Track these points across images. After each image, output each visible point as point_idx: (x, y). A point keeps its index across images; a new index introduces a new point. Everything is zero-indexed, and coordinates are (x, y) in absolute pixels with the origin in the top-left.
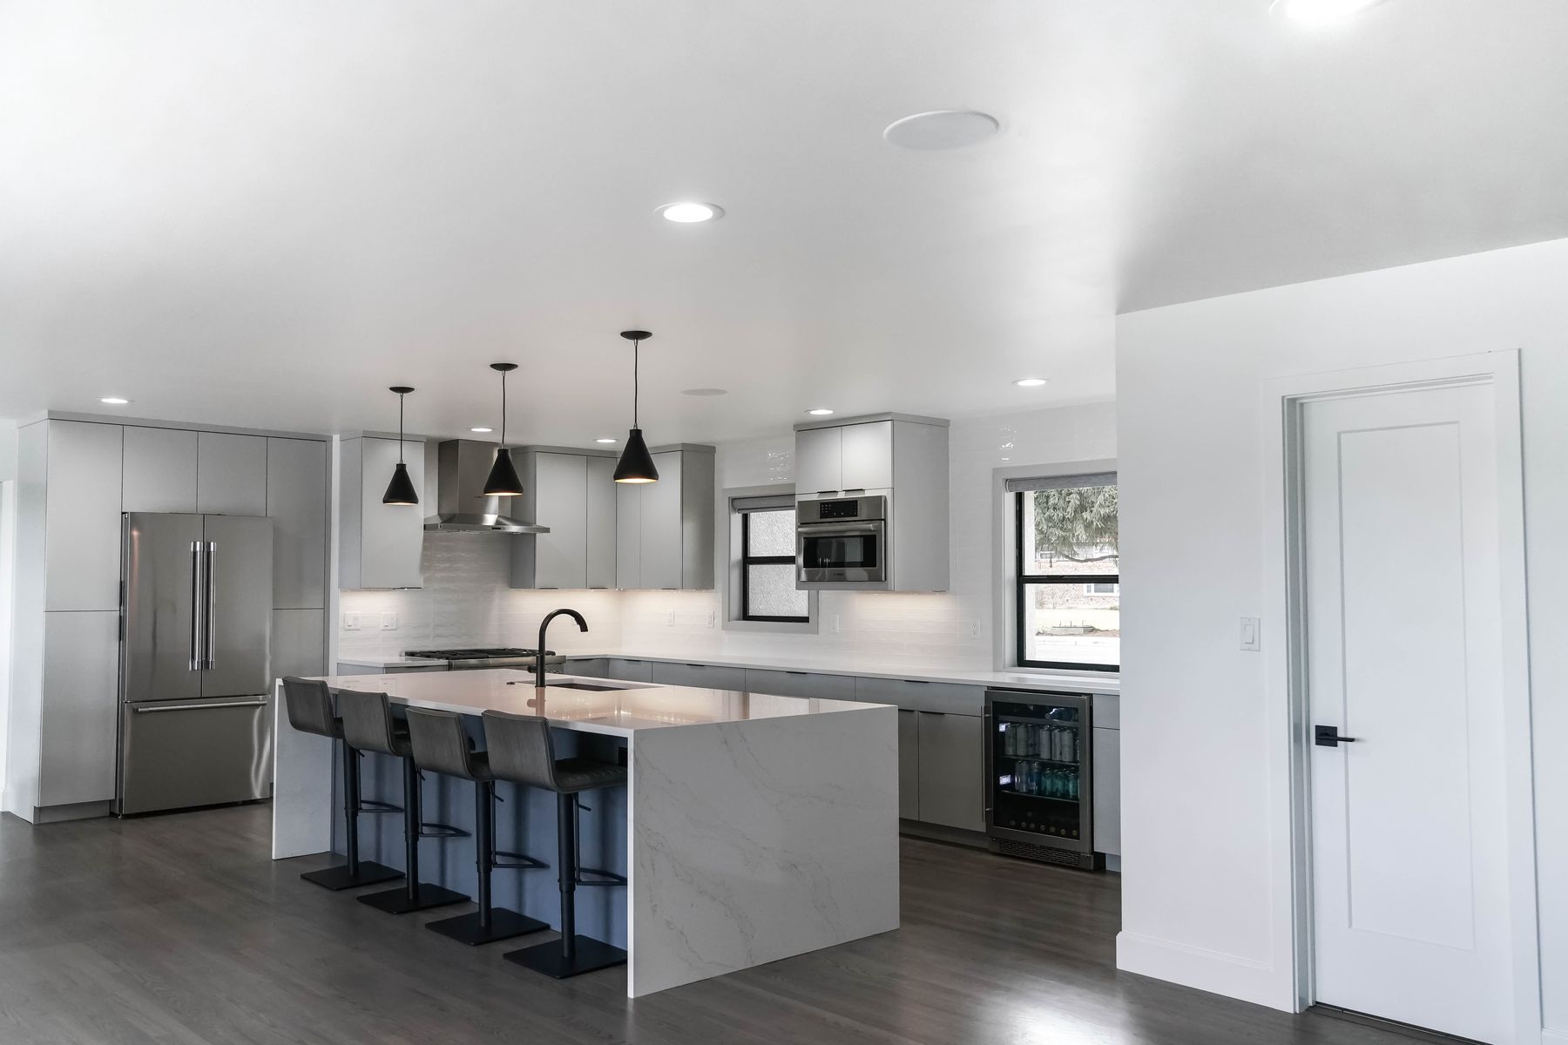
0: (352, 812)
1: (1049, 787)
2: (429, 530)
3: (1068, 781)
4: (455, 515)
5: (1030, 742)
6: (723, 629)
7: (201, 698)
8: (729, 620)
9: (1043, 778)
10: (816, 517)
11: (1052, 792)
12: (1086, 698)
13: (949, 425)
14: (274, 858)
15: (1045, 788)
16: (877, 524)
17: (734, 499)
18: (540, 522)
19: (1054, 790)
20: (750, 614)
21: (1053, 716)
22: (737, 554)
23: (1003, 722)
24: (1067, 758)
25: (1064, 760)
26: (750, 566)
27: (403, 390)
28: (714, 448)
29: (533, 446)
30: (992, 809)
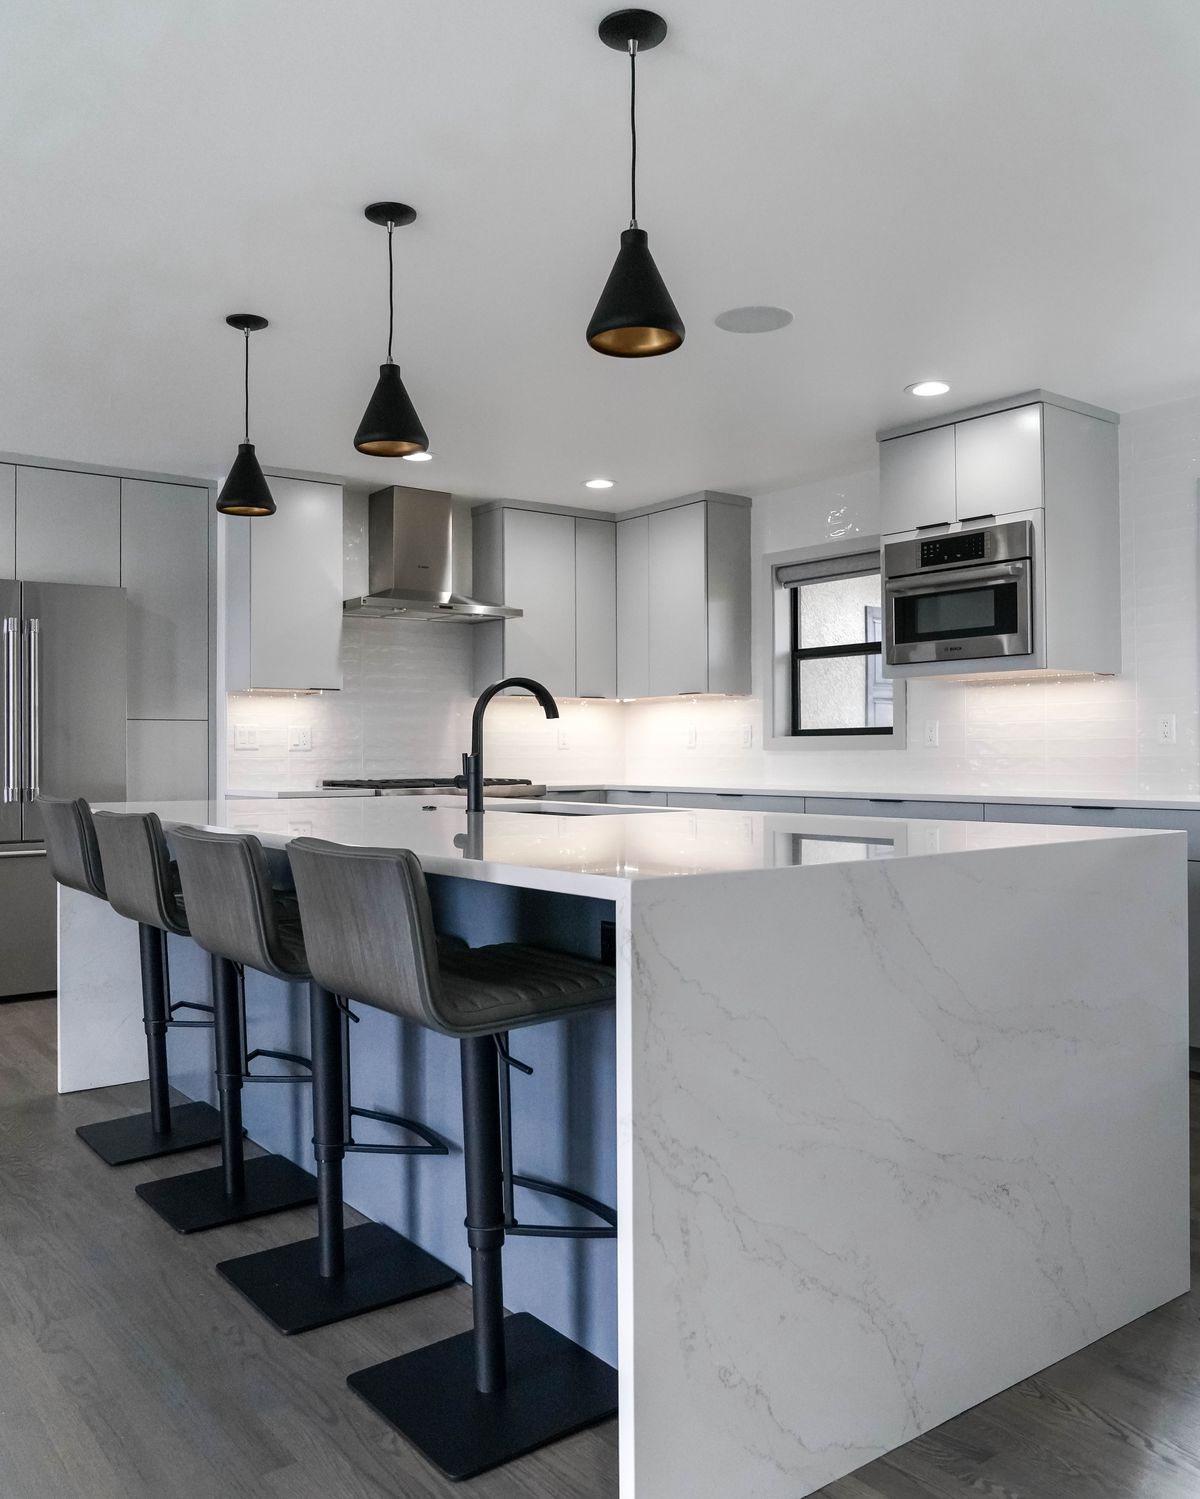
0: (156, 1025)
2: (351, 609)
4: (390, 590)
6: (764, 749)
7: (22, 842)
8: (773, 736)
10: (913, 563)
13: (1118, 423)
14: (60, 1092)
16: (1019, 565)
17: (778, 569)
18: (511, 602)
20: (803, 728)
22: (783, 645)
26: (802, 662)
27: (245, 322)
28: (750, 499)
29: (500, 500)
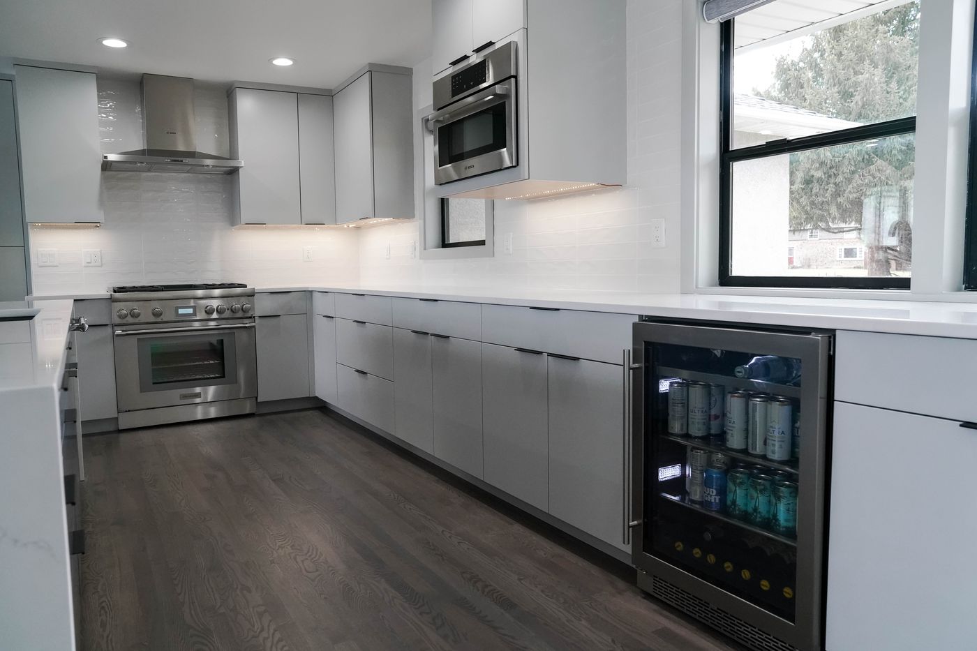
1: (740, 502)
3: (779, 498)
5: (713, 412)
6: (420, 259)
8: (425, 249)
9: (731, 486)
10: (448, 97)
11: (746, 512)
12: (819, 337)
15: (734, 502)
16: (506, 84)
17: (427, 121)
19: (750, 510)
20: (450, 242)
21: (752, 373)
23: (665, 377)
24: (777, 452)
25: (770, 456)
28: (412, 69)
29: (234, 82)
30: (641, 521)
